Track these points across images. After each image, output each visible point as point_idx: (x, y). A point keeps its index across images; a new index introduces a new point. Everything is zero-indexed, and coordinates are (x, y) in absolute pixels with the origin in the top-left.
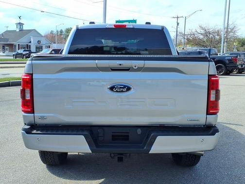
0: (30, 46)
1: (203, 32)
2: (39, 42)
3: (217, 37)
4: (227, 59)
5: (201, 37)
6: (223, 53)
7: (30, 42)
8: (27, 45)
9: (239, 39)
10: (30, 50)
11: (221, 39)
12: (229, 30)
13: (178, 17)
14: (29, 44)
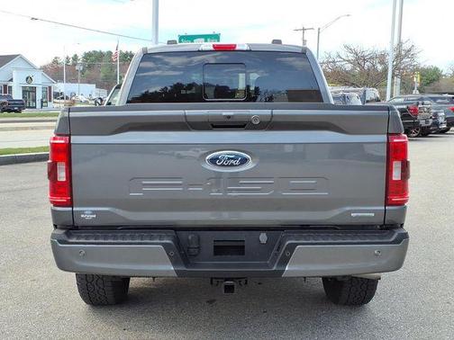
0: (10, 87)
1: (351, 57)
2: (29, 79)
3: (380, 68)
4: (399, 109)
5: (348, 67)
6: (392, 96)
7: (11, 80)
8: (5, 86)
9: (423, 69)
10: (11, 97)
11: (386, 70)
12: (403, 53)
13: (304, 29)
14: (10, 84)
